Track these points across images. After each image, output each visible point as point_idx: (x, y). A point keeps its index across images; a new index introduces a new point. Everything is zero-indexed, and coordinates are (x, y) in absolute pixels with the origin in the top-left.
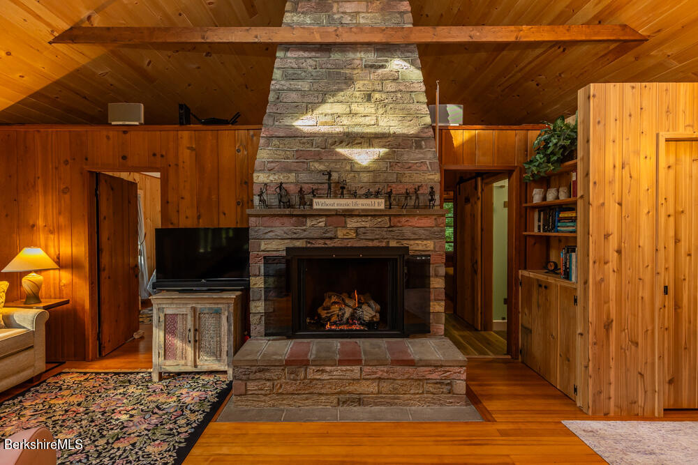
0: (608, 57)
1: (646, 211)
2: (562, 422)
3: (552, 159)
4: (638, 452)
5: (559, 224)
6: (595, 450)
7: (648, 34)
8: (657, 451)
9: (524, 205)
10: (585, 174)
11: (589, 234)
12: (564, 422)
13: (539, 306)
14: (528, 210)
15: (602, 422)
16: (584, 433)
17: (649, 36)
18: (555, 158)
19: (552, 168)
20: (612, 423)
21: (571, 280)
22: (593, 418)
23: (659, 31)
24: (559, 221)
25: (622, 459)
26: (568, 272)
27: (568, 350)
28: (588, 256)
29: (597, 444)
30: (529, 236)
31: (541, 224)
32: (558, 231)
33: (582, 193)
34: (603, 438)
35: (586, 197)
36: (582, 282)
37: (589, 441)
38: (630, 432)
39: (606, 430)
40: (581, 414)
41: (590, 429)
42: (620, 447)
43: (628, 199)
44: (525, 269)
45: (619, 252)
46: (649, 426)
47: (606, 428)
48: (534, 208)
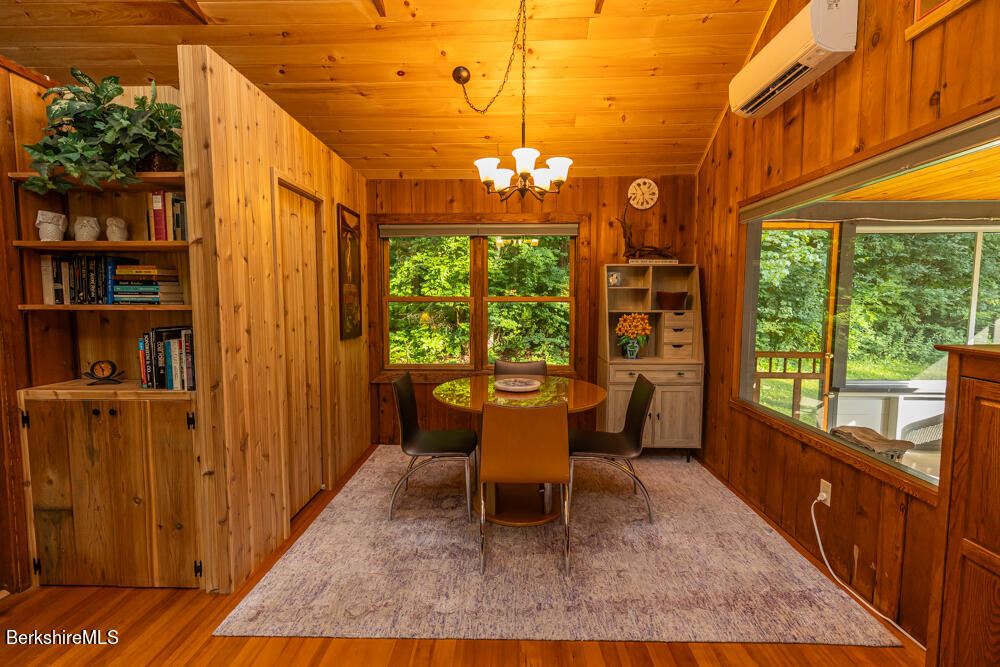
0: (142, 12)
1: (267, 274)
2: (215, 633)
3: (121, 158)
4: (316, 593)
5: (117, 288)
6: (285, 634)
7: (210, 15)
8: (325, 578)
9: (16, 243)
10: (204, 202)
11: (218, 305)
12: (218, 631)
13: (92, 453)
14: (25, 257)
15: (255, 589)
16: (253, 625)
17: (209, 19)
18: (125, 157)
19: (120, 175)
20: (263, 582)
21: (172, 387)
22: (241, 594)
23: (223, 20)
24: (116, 283)
25: (314, 618)
26: (163, 375)
27: (179, 511)
28: (219, 341)
29: (281, 625)
30: (33, 312)
31: (65, 286)
32: (114, 302)
33: (199, 235)
34: (277, 610)
35: (208, 241)
36: (208, 385)
37: (268, 628)
38: (289, 578)
39: (268, 598)
40: (225, 600)
41: (254, 612)
42: (299, 604)
43: (253, 253)
44: (30, 385)
45: (248, 332)
46: (293, 556)
47: (266, 595)
48: (40, 252)
